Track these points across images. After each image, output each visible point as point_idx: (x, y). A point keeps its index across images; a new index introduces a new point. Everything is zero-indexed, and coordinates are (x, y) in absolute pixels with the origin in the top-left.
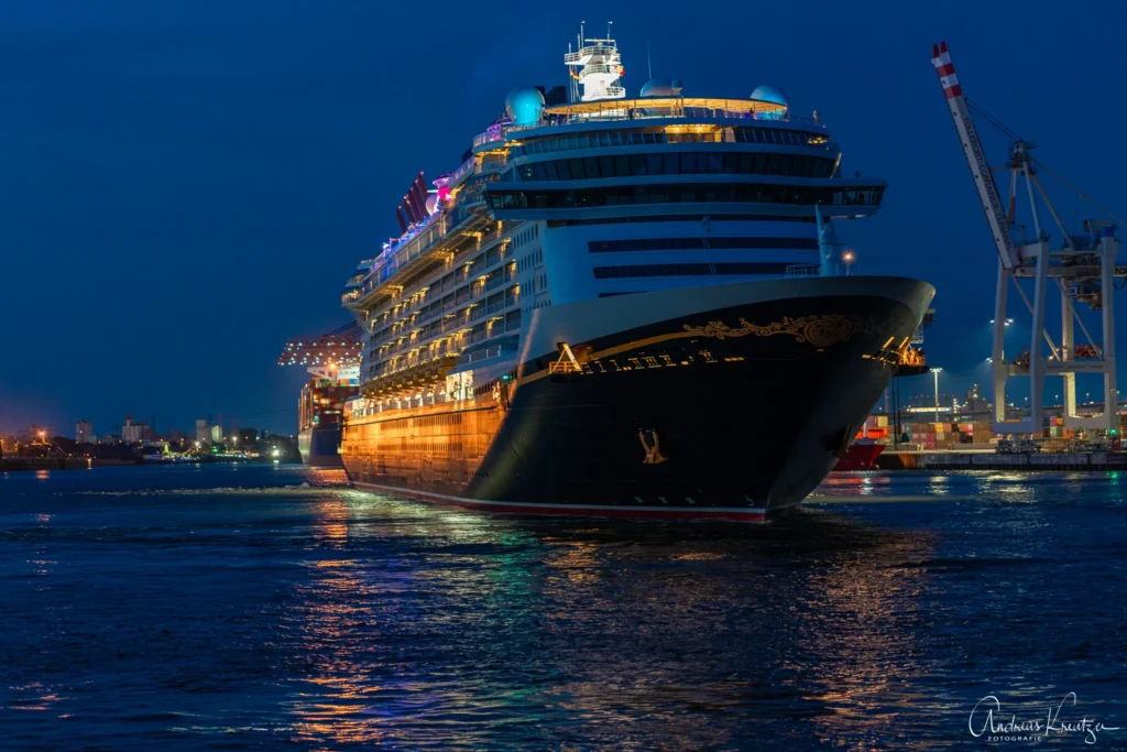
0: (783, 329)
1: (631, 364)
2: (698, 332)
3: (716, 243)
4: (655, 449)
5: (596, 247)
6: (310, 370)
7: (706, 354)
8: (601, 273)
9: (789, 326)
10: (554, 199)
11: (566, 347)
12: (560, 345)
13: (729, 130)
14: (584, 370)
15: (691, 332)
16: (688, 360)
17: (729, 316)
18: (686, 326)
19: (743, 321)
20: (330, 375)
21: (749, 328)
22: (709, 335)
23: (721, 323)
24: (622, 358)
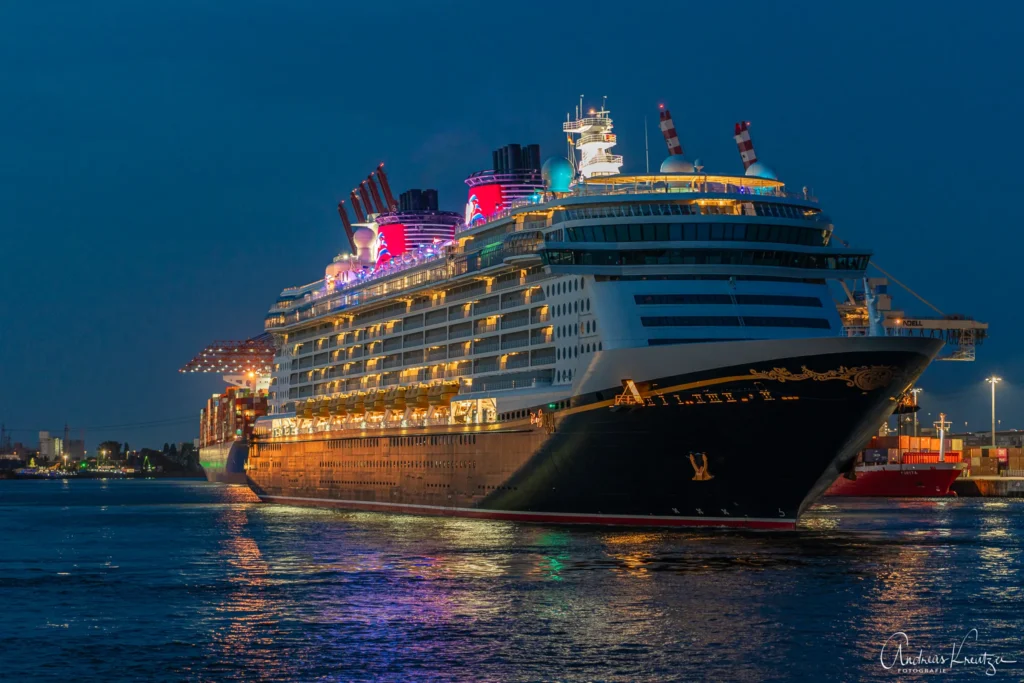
0: (837, 375)
1: (694, 399)
2: (763, 375)
3: (742, 299)
4: (704, 468)
5: (641, 299)
6: (226, 379)
7: (766, 393)
8: (648, 322)
9: (843, 374)
10: (599, 258)
11: (631, 384)
12: (624, 382)
13: (750, 206)
14: (646, 402)
15: (755, 375)
16: (748, 397)
17: (793, 364)
18: (751, 371)
19: (804, 368)
20: (248, 383)
21: (807, 373)
22: (772, 378)
23: (784, 369)
24: (686, 395)
